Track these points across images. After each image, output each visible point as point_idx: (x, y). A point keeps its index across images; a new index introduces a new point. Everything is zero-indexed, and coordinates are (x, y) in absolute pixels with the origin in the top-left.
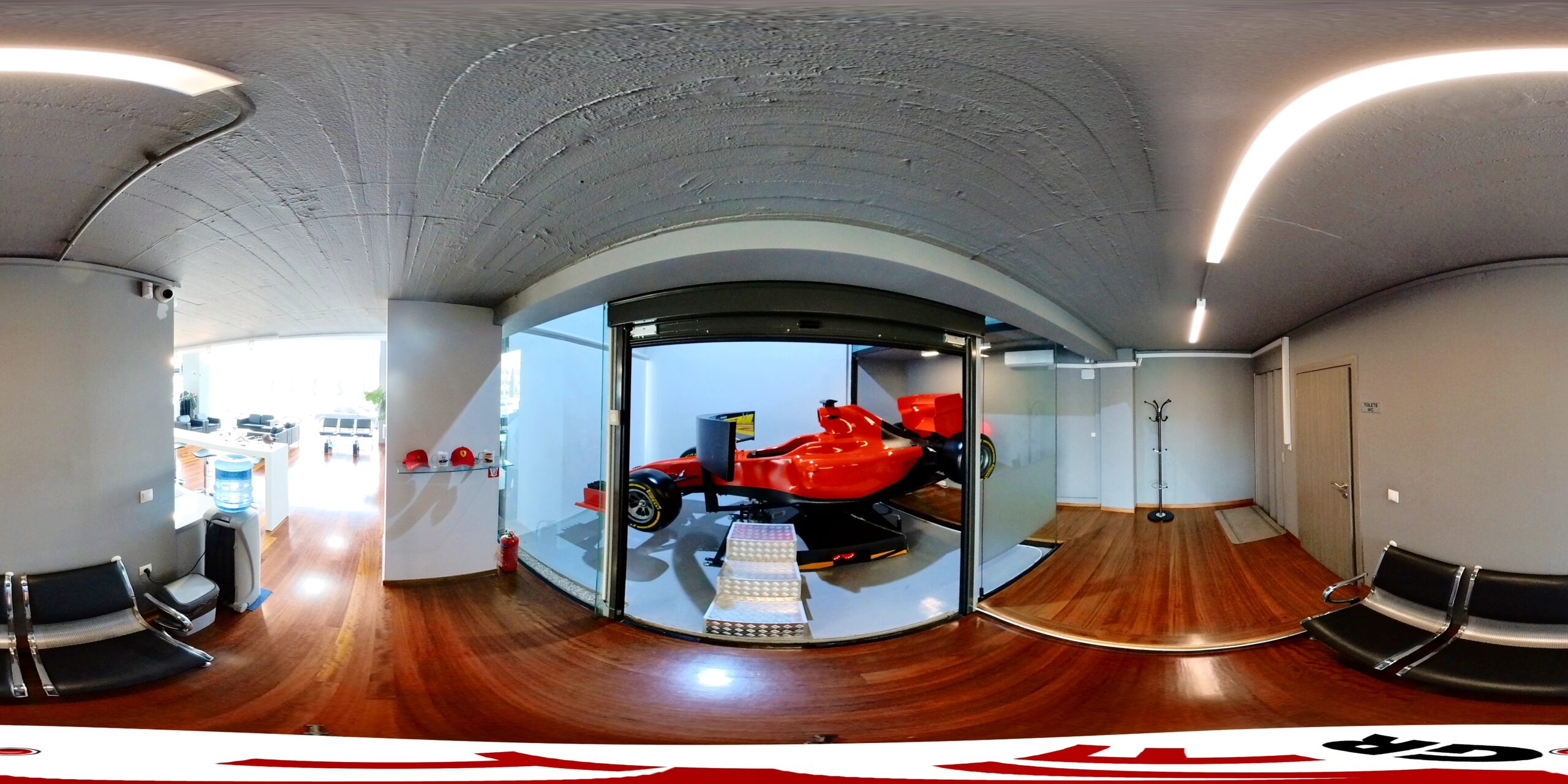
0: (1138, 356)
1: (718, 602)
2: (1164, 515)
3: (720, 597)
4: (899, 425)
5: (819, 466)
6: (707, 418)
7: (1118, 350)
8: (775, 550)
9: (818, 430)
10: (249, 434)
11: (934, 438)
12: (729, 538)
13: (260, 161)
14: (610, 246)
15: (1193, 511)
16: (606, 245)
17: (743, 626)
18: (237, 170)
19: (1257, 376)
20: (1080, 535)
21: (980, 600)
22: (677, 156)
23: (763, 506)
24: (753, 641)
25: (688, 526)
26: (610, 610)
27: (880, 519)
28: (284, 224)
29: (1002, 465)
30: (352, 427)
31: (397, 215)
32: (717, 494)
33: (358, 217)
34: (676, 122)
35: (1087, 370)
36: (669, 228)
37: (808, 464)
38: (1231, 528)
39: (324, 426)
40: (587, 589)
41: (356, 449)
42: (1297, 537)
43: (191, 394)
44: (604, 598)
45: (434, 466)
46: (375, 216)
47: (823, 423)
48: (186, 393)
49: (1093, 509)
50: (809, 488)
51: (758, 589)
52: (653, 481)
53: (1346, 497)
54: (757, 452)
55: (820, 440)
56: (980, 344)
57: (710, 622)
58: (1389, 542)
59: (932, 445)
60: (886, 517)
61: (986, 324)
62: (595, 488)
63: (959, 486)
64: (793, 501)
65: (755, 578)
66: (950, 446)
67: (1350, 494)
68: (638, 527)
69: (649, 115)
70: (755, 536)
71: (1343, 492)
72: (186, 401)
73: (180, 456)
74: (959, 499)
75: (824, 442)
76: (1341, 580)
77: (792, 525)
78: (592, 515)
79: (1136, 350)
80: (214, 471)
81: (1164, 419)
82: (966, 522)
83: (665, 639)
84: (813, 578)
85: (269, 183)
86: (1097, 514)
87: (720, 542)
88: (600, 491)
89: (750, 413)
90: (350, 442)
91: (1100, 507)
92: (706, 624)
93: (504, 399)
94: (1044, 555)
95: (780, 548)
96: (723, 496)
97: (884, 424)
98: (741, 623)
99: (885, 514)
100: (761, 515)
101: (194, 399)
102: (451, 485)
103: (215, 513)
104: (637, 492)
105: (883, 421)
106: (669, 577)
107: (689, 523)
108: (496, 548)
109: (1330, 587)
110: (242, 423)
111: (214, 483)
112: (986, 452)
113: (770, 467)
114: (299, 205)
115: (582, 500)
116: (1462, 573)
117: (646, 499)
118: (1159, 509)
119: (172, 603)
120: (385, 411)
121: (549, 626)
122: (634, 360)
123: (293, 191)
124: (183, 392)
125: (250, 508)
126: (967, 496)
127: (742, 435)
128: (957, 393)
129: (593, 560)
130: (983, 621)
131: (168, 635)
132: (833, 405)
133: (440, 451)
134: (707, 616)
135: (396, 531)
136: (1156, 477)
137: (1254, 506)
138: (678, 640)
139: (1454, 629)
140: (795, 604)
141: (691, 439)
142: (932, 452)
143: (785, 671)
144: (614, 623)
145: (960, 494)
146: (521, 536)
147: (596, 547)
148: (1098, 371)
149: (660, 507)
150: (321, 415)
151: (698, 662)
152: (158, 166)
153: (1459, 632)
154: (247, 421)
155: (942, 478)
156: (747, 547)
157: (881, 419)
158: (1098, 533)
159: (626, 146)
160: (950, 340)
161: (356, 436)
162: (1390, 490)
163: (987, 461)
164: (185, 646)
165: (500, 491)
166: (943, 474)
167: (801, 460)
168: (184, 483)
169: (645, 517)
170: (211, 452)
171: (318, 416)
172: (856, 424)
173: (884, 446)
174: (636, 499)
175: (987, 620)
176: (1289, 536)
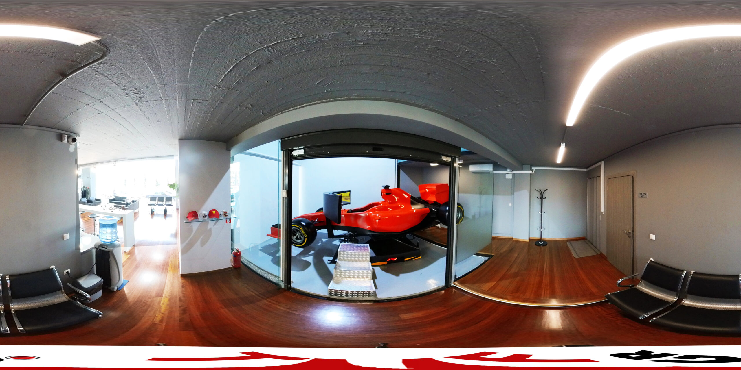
0: (533, 168)
1: (334, 281)
2: (542, 243)
3: (335, 278)
4: (419, 198)
5: (381, 217)
6: (328, 194)
7: (524, 166)
8: (360, 256)
9: (380, 200)
10: (115, 206)
11: (435, 204)
12: (339, 250)
13: (115, 76)
14: (281, 112)
15: (556, 242)
16: (279, 112)
17: (346, 292)
18: (104, 80)
19: (589, 180)
20: (502, 251)
21: (455, 281)
22: (315, 69)
23: (354, 236)
24: (351, 299)
25: (320, 245)
26: (285, 285)
27: (409, 242)
28: (128, 105)
29: (467, 218)
30: (163, 201)
31: (182, 99)
32: (333, 230)
33: (163, 101)
34: (314, 54)
35: (509, 174)
36: (310, 104)
37: (376, 216)
38: (574, 250)
39: (150, 201)
40: (274, 275)
41: (165, 212)
42: (606, 255)
43: (86, 188)
44: (282, 280)
45: (201, 219)
46: (171, 100)
47: (383, 196)
48: (84, 187)
49: (509, 239)
50: (376, 227)
51: (353, 275)
52: (303, 223)
53: (630, 237)
54: (352, 210)
55: (382, 204)
56: (458, 161)
57: (331, 290)
58: (650, 258)
59: (434, 208)
60: (412, 241)
61: (461, 151)
62: (276, 227)
63: (446, 227)
64: (369, 233)
65: (351, 269)
66: (442, 208)
67: (632, 236)
68: (297, 245)
69: (301, 49)
70: (351, 249)
71: (628, 234)
72: (84, 191)
73: (82, 217)
74: (446, 233)
75: (383, 206)
76: (626, 276)
77: (368, 245)
78: (274, 240)
79: (532, 165)
80: (99, 224)
81: (544, 198)
82: (449, 244)
83: (310, 298)
84: (378, 269)
85: (120, 86)
86: (511, 242)
87: (335, 253)
88: (278, 228)
89: (348, 191)
90: (163, 208)
91: (512, 238)
92: (329, 291)
93: (232, 185)
94: (485, 260)
95: (362, 255)
96: (336, 231)
97: (412, 197)
98: (345, 291)
99: (411, 240)
100: (353, 240)
101: (88, 190)
102: (209, 227)
103: (100, 244)
104: (296, 229)
105: (411, 196)
106: (312, 269)
107: (320, 243)
108: (231, 257)
109: (620, 279)
110: (111, 201)
111: (99, 230)
112: (459, 211)
113: (357, 217)
114: (135, 96)
115: (270, 233)
116: (685, 274)
117: (300, 232)
118: (541, 240)
119: (81, 287)
120: (178, 193)
121: (257, 293)
122: (293, 166)
123: (131, 89)
124: (83, 187)
125: (116, 241)
126: (450, 232)
127: (345, 202)
128: (446, 183)
129: (276, 261)
130: (456, 290)
131: (79, 303)
132: (388, 188)
133: (204, 211)
134: (329, 287)
135: (185, 251)
136: (539, 225)
137: (585, 240)
138: (316, 299)
139: (680, 300)
140: (369, 282)
141: (321, 204)
142: (434, 211)
143: (365, 313)
144: (287, 291)
145: (447, 231)
146: (243, 251)
147: (277, 255)
148: (513, 175)
149: (307, 236)
150: (149, 196)
151: (326, 309)
152: (67, 79)
153: (682, 302)
154: (114, 200)
155: (439, 223)
156: (348, 254)
157: (411, 195)
158: (511, 250)
159: (289, 65)
160: (444, 158)
161: (165, 205)
162: (651, 234)
163: (460, 215)
164: (88, 308)
165: (231, 229)
166: (439, 221)
167: (373, 214)
168: (85, 230)
169: (300, 241)
170: (97, 215)
171: (147, 197)
172: (399, 198)
173: (412, 208)
174: (295, 232)
175: (457, 290)
176: (602, 256)
